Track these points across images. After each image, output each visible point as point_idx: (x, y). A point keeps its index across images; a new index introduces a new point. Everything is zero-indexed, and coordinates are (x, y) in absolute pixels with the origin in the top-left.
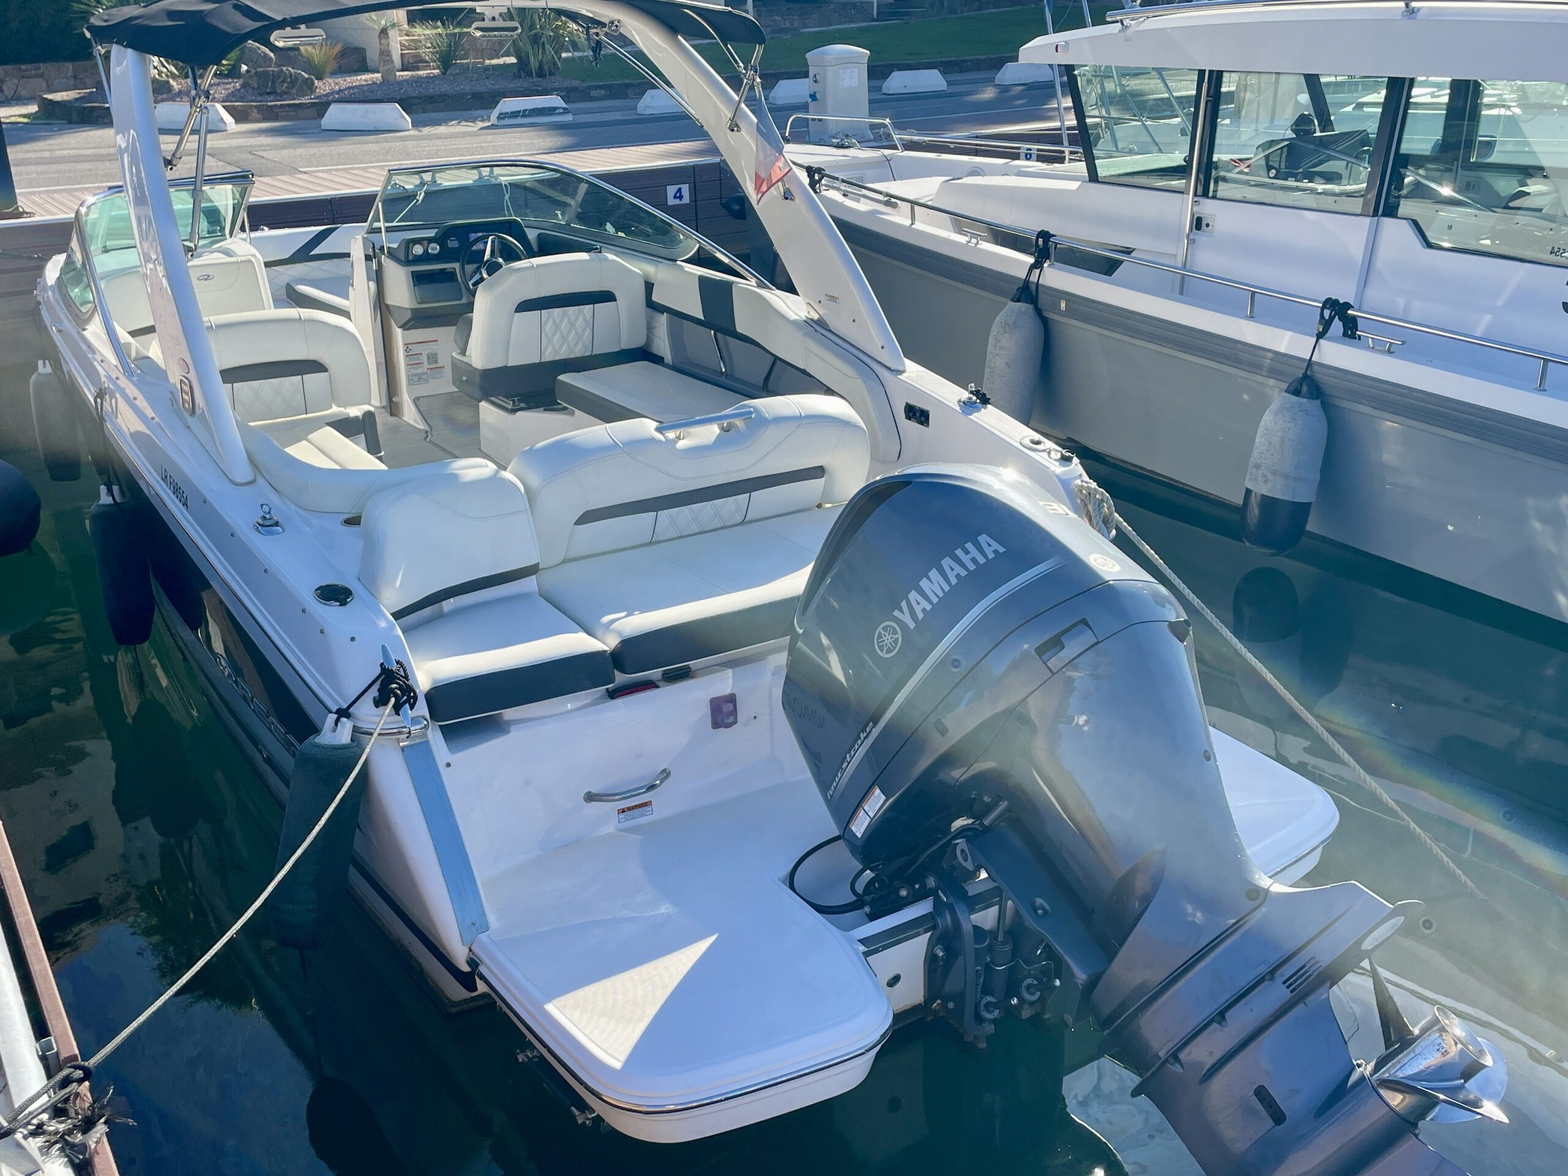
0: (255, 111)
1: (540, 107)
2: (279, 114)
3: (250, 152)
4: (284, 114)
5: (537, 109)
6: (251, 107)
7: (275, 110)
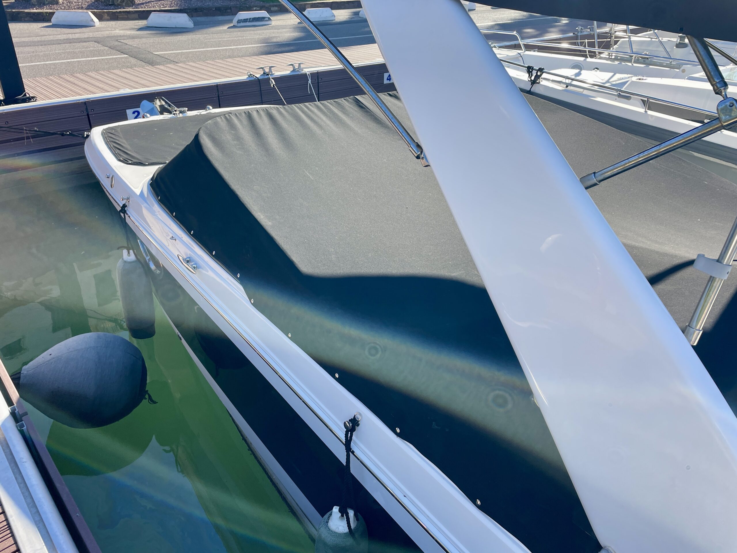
0: (106, 15)
1: (257, 17)
2: (119, 16)
3: (117, 40)
4: (121, 16)
5: (256, 18)
6: (104, 12)
7: (116, 14)
